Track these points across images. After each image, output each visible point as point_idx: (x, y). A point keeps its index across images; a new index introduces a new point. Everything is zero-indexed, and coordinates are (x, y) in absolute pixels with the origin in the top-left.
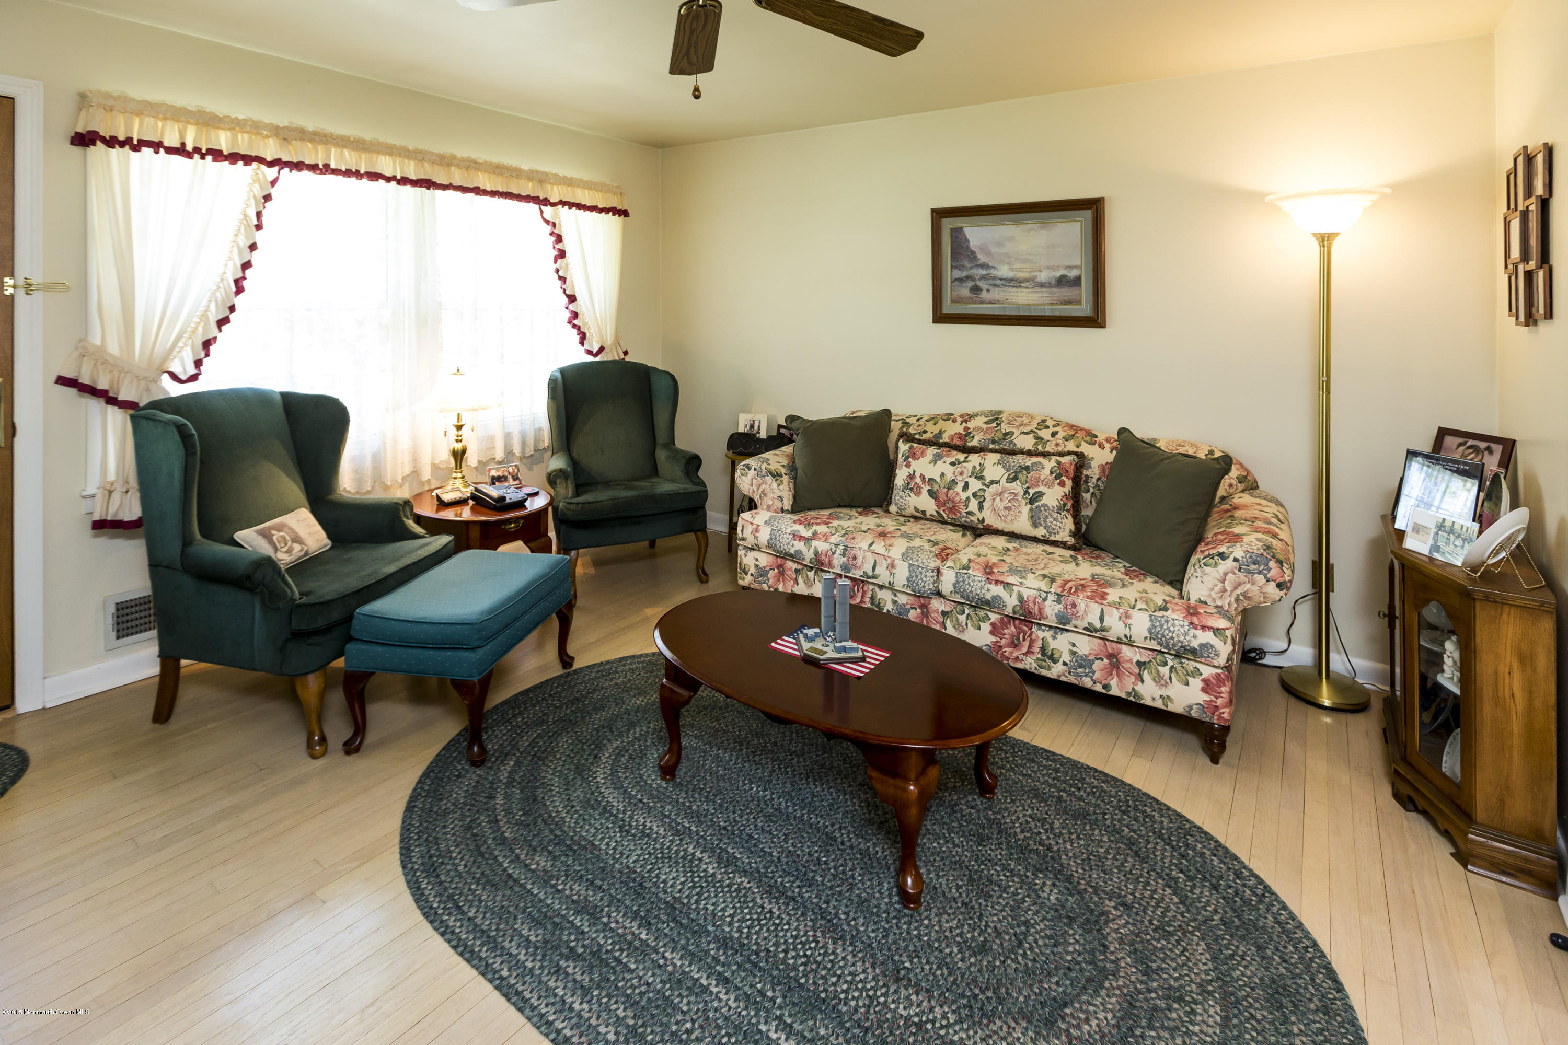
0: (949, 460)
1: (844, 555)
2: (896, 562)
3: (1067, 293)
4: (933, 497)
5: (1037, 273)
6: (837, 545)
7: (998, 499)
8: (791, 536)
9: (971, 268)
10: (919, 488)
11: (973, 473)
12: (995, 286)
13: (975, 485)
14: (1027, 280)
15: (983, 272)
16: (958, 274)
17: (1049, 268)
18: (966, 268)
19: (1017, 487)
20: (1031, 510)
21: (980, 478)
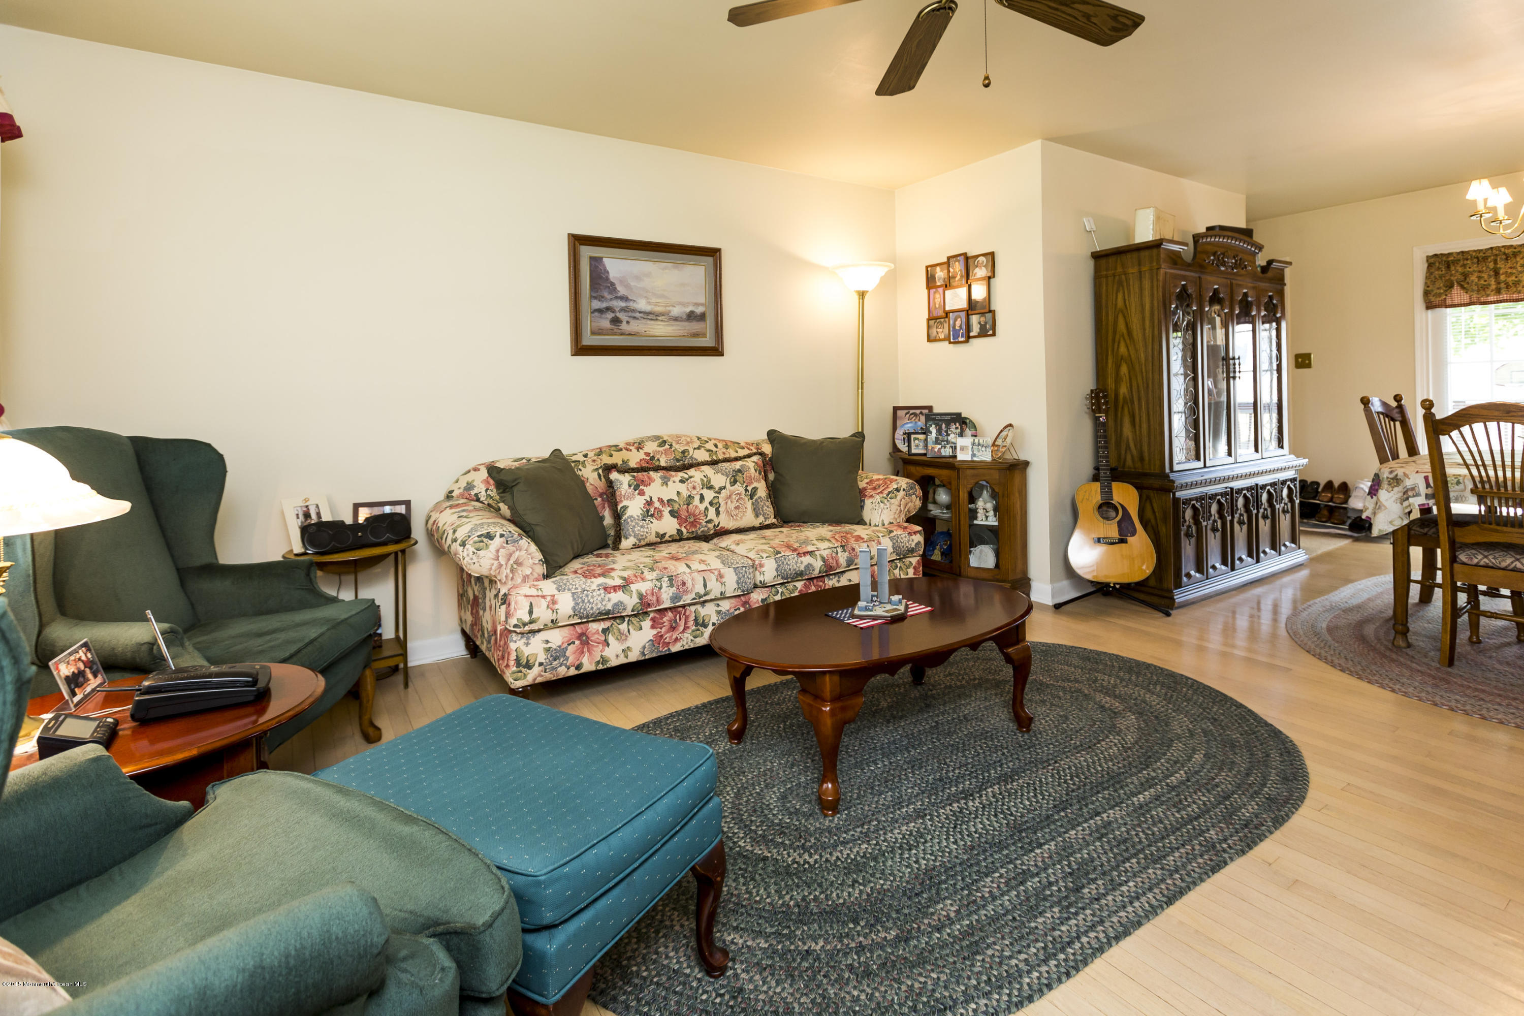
0: (677, 479)
1: (671, 585)
2: (722, 571)
3: (695, 326)
4: (674, 517)
5: (671, 308)
6: (659, 580)
7: (729, 502)
8: (602, 591)
9: (611, 299)
10: (661, 511)
11: (703, 485)
12: (635, 318)
13: (709, 495)
14: (662, 314)
15: (623, 304)
16: (597, 304)
17: (681, 303)
18: (606, 299)
19: (739, 488)
20: (753, 504)
21: (710, 487)
